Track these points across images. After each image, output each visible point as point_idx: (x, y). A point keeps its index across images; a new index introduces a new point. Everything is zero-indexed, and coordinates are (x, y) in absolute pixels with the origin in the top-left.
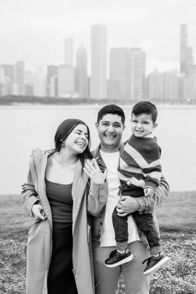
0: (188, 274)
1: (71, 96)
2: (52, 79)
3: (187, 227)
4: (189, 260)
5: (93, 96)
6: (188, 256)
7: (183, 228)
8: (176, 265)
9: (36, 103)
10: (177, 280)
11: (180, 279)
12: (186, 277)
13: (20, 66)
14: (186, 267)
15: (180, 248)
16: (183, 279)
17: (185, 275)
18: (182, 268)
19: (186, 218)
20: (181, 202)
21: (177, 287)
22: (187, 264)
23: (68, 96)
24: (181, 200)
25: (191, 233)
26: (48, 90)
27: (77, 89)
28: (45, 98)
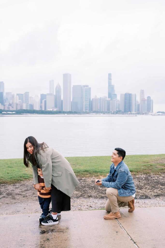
0: (143, 188)
1: (53, 110)
2: (43, 101)
3: (135, 170)
4: (141, 183)
5: (64, 110)
6: (139, 182)
7: (134, 170)
8: (136, 185)
9: (35, 114)
10: (139, 191)
11: (140, 191)
12: (142, 190)
13: (27, 94)
14: (141, 186)
15: (135, 178)
16: (141, 190)
17: (142, 189)
18: (139, 186)
19: (133, 166)
20: (127, 160)
21: (140, 193)
22: (141, 185)
23: (51, 110)
24: (127, 159)
25: (138, 172)
26: (41, 107)
27: (56, 106)
28: (40, 111)
